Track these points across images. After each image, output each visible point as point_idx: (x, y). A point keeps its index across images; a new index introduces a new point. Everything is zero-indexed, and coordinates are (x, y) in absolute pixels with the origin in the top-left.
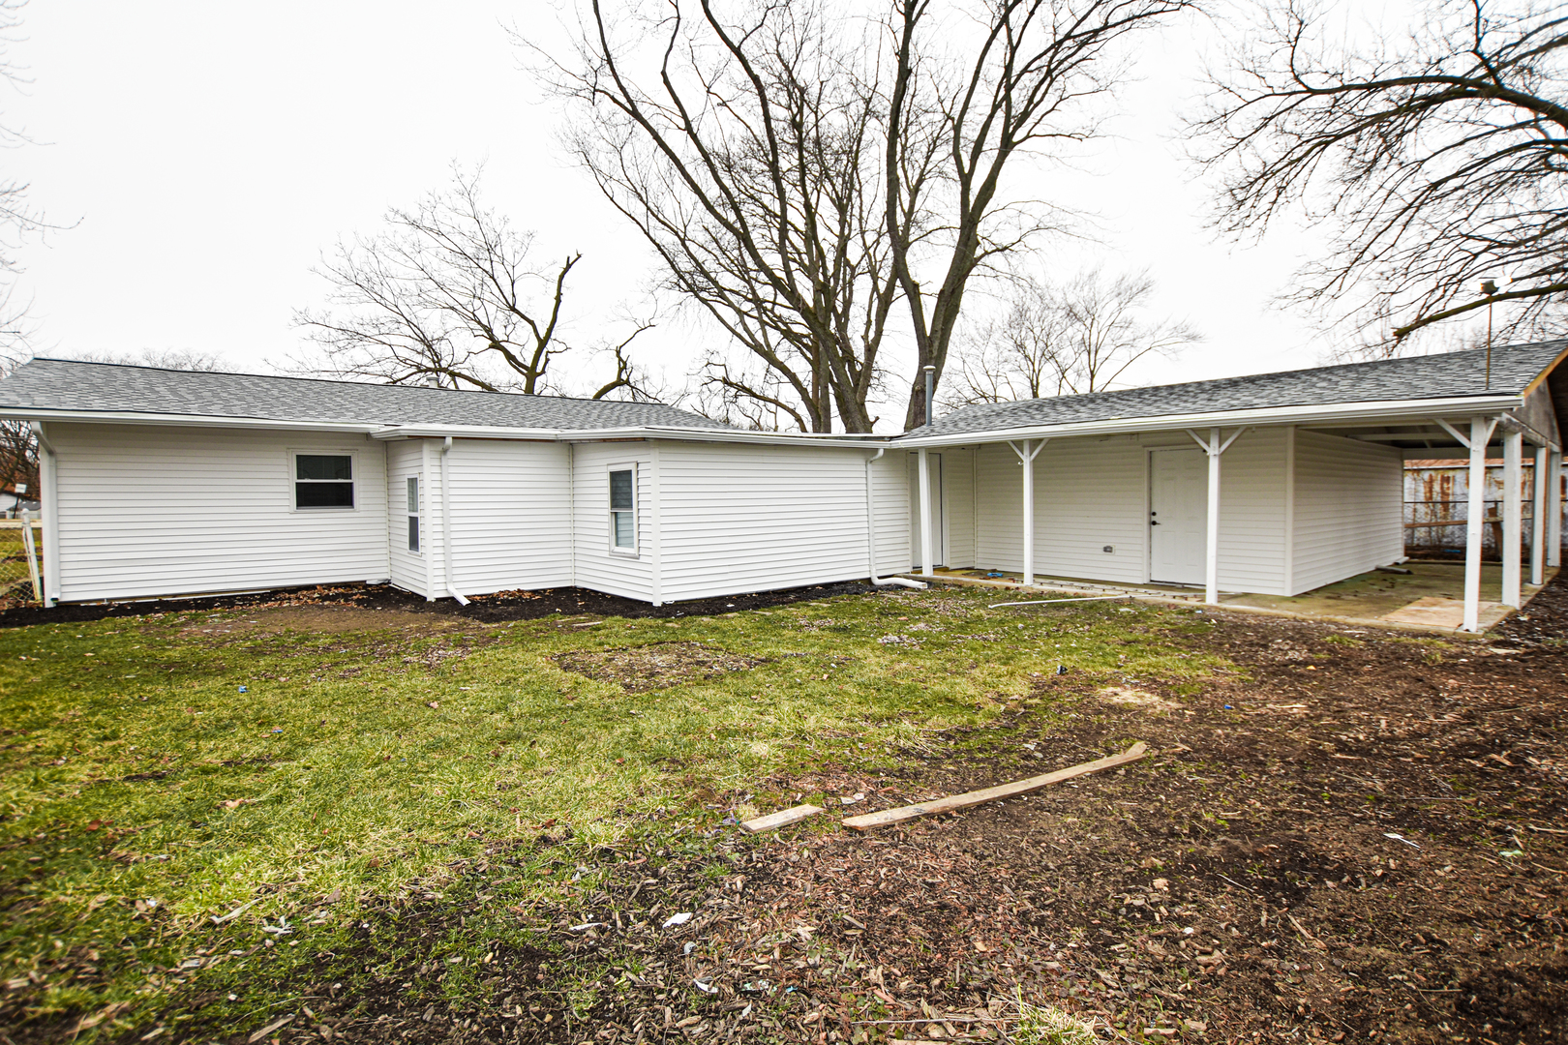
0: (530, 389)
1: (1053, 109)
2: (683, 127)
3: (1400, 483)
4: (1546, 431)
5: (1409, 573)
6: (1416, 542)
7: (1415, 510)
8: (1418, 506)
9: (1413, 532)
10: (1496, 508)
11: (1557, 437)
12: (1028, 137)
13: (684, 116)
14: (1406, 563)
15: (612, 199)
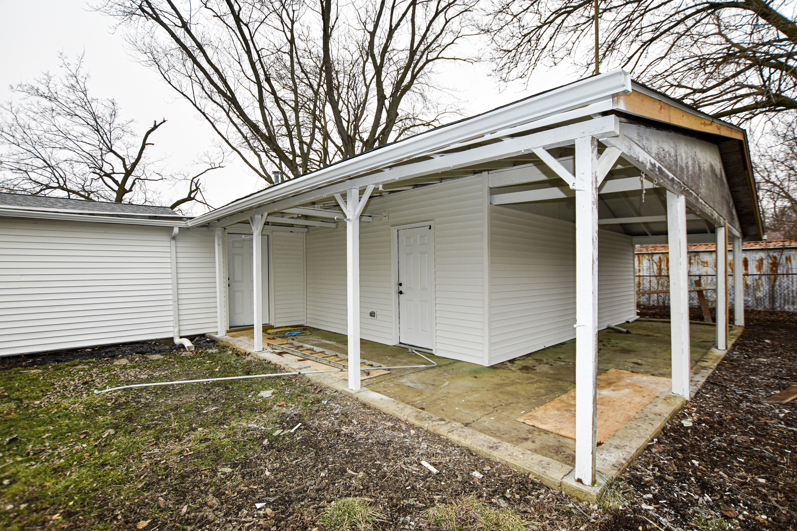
0: (119, 200)
1: (452, 43)
2: (180, 25)
3: (632, 262)
4: (724, 212)
5: (628, 332)
6: (652, 303)
7: (650, 281)
8: (652, 278)
9: (650, 296)
10: (700, 280)
11: (737, 224)
12: (437, 58)
13: (180, 18)
14: (637, 320)
15: (170, 83)
